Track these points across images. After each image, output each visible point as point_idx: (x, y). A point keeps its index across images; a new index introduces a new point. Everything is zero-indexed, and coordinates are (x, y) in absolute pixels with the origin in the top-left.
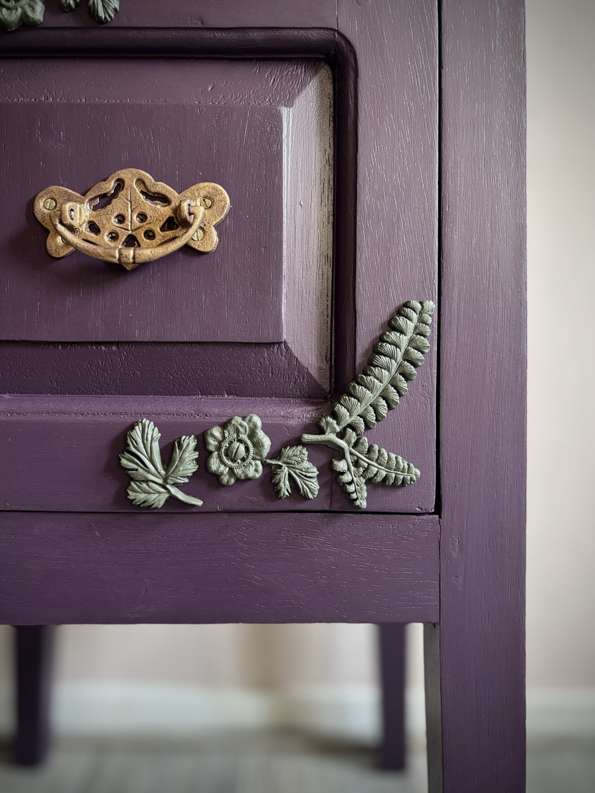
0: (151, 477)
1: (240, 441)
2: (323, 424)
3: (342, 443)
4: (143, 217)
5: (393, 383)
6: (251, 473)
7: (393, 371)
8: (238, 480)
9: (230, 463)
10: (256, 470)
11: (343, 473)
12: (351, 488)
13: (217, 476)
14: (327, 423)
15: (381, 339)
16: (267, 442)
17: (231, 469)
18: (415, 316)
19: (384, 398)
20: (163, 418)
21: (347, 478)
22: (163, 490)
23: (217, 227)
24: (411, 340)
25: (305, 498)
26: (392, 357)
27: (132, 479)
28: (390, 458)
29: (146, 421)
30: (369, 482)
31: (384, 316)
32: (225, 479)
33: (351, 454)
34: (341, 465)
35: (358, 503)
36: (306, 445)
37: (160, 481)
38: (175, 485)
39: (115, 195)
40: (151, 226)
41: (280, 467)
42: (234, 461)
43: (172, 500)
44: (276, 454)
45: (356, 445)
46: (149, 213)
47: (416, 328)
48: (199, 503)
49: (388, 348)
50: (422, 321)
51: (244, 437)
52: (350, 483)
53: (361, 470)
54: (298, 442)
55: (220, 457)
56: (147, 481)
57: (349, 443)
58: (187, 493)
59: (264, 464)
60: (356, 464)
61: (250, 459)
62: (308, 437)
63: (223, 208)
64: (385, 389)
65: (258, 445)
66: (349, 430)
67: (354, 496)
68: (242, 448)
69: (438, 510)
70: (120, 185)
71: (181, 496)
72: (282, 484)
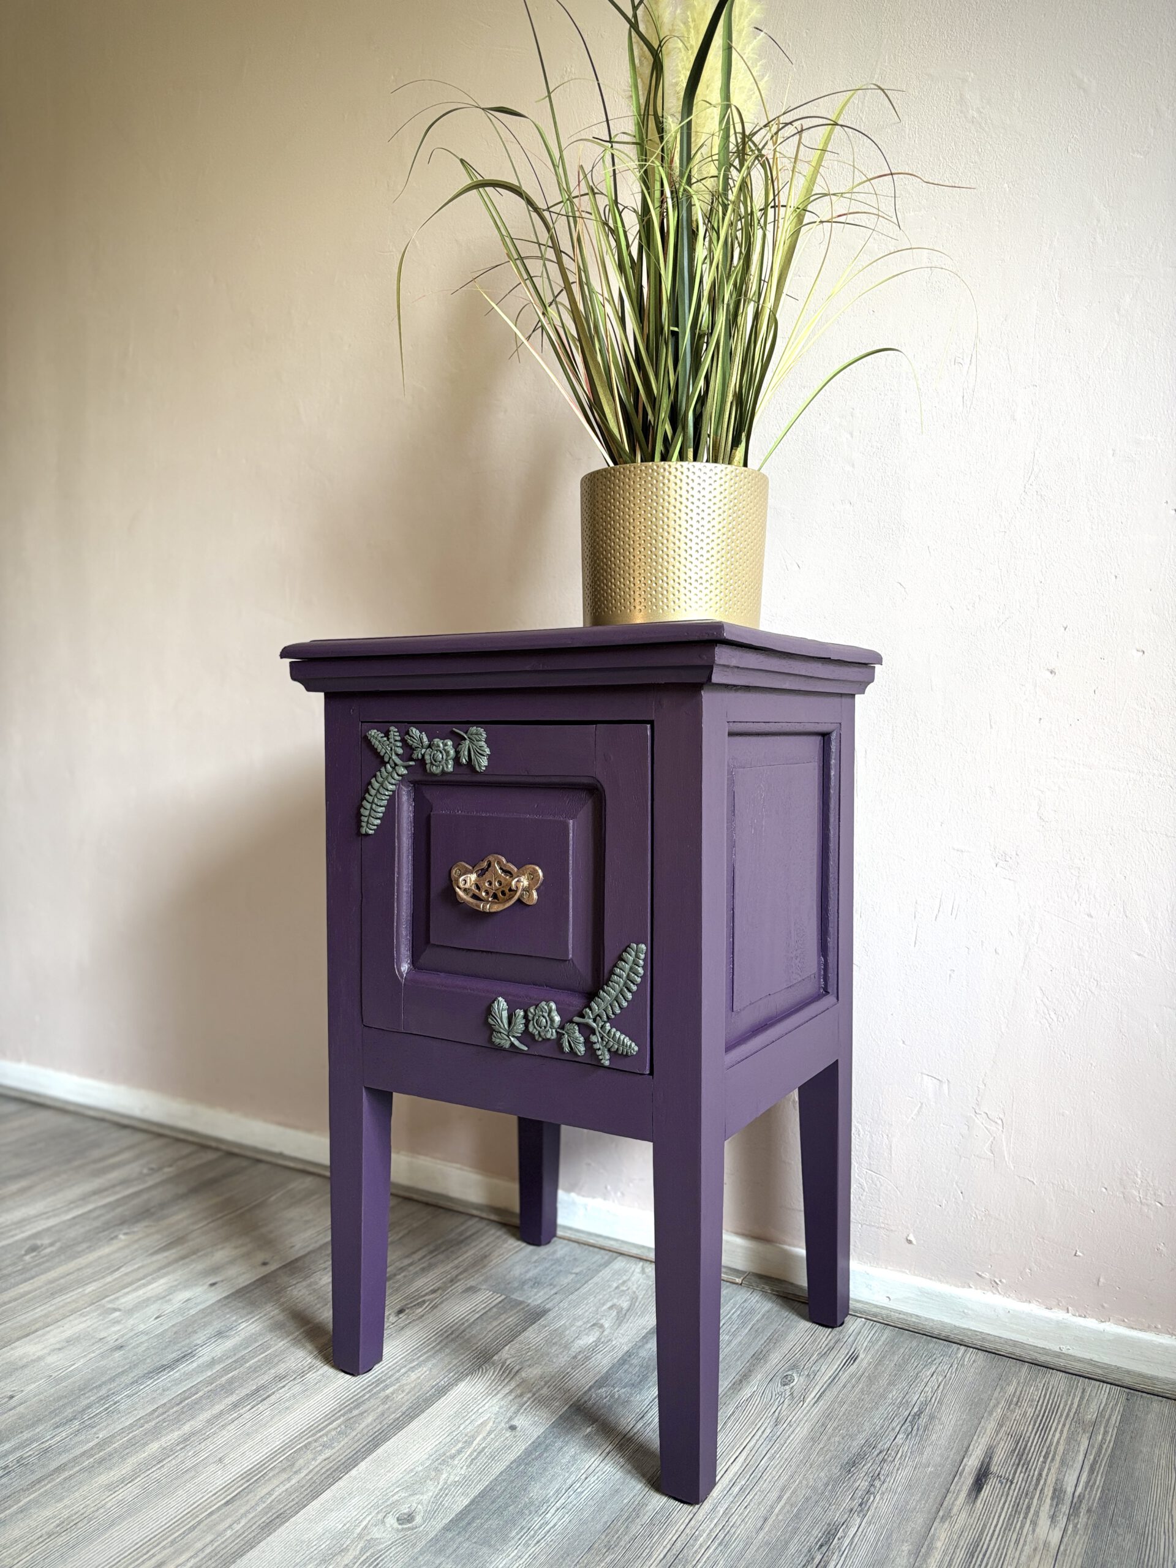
0: (502, 1031)
1: (544, 1016)
2: (584, 1012)
3: (594, 1025)
4: (500, 883)
5: (621, 992)
6: (549, 1036)
7: (621, 985)
8: (543, 1039)
9: (539, 1028)
10: (552, 1035)
11: (595, 1043)
12: (599, 1053)
13: (532, 1035)
14: (586, 1012)
15: (615, 966)
16: (557, 1019)
17: (539, 1032)
18: (633, 953)
19: (617, 1002)
20: (510, 997)
21: (597, 1046)
22: (507, 1038)
23: (537, 890)
24: (631, 969)
25: (576, 1054)
26: (620, 976)
27: (494, 1030)
28: (619, 1038)
29: (500, 999)
30: (609, 1050)
31: (617, 954)
32: (537, 1037)
33: (599, 1032)
34: (594, 1038)
35: (603, 1062)
36: (578, 1024)
37: (506, 1033)
38: (513, 1036)
39: (487, 870)
40: (504, 889)
41: (564, 1034)
42: (541, 1028)
43: (512, 1044)
44: (562, 1027)
45: (602, 1027)
46: (503, 881)
47: (634, 960)
48: (526, 1049)
49: (618, 971)
50: (637, 956)
51: (546, 1015)
52: (599, 1049)
53: (605, 1043)
54: (571, 1022)
55: (533, 1024)
56: (500, 1033)
57: (598, 1025)
58: (521, 1042)
59: (556, 1031)
60: (602, 1038)
61: (548, 1028)
62: (576, 1019)
63: (538, 880)
64: (617, 996)
65: (552, 1021)
66: (598, 1018)
67: (601, 1057)
68: (544, 1020)
69: (651, 1073)
70: (489, 865)
71: (517, 1043)
72: (564, 1045)
